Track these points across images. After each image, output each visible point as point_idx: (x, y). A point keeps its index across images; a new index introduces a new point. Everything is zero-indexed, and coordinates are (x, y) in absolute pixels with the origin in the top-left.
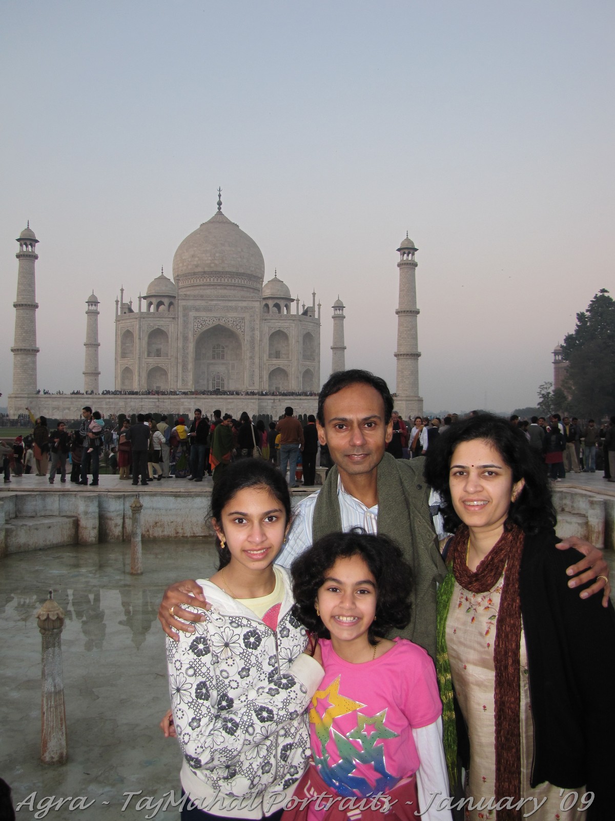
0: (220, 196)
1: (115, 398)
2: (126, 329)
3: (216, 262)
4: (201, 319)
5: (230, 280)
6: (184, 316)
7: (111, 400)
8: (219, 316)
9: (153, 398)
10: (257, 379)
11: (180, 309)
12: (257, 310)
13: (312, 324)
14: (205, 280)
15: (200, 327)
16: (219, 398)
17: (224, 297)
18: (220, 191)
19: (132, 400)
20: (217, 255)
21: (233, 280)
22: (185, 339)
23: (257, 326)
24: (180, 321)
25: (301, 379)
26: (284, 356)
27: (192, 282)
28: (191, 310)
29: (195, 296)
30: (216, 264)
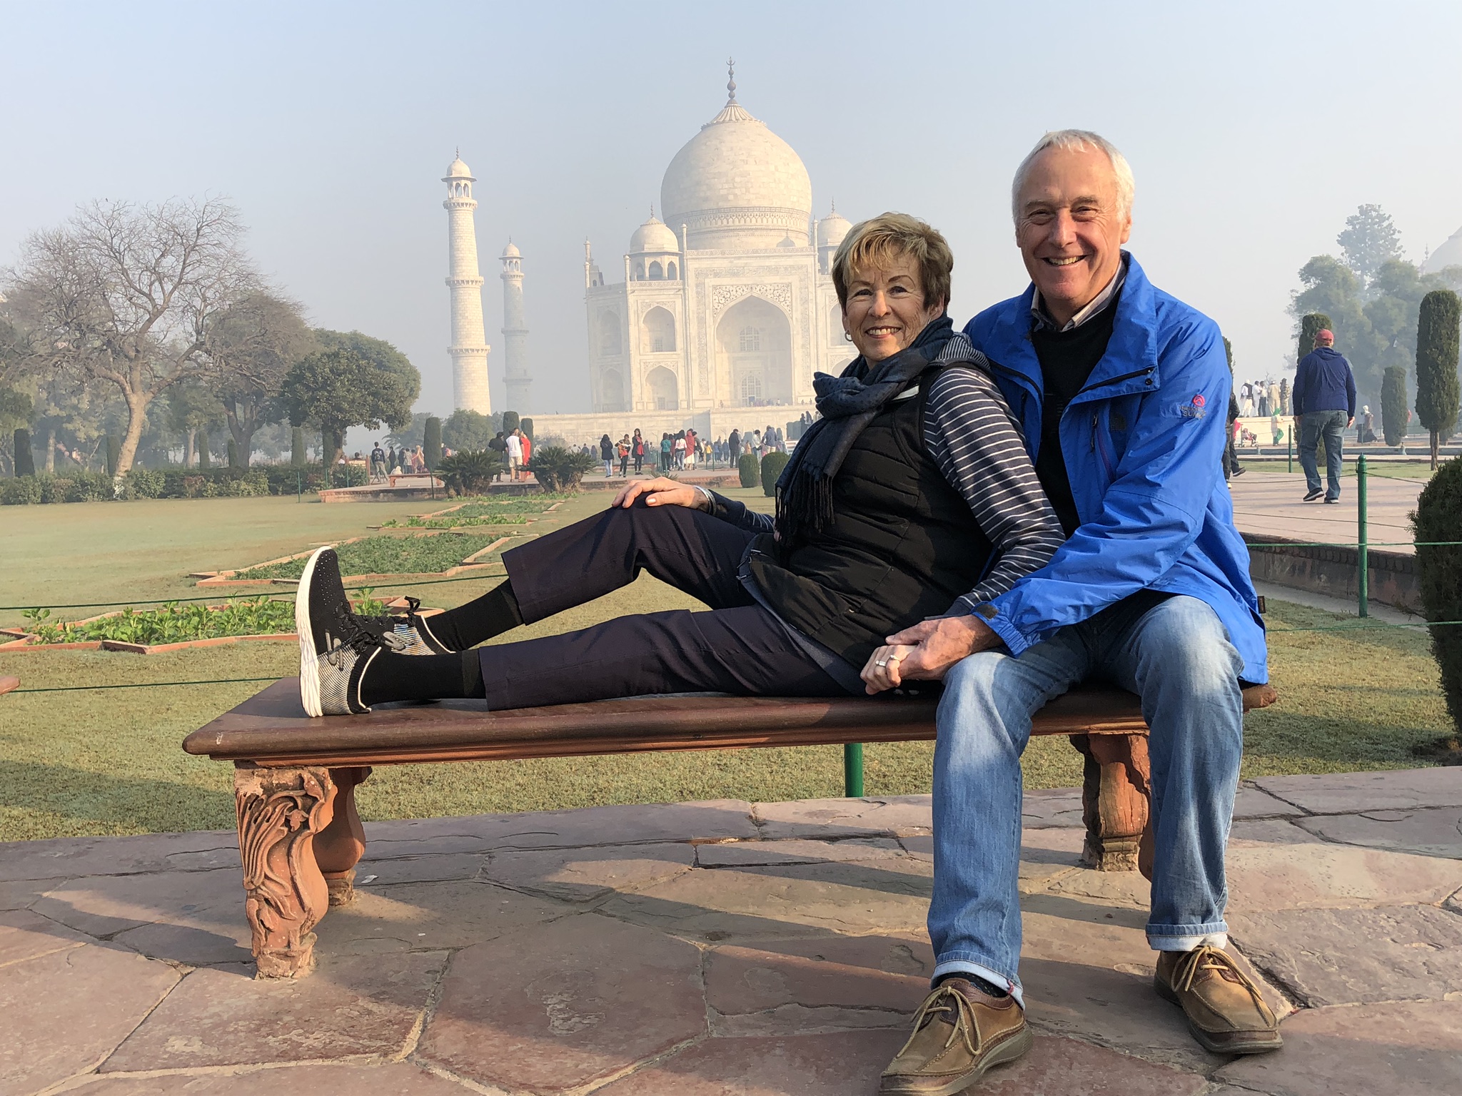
0: (731, 73)
1: (611, 417)
3: (737, 191)
4: (724, 289)
5: (759, 220)
6: (697, 286)
7: (605, 421)
9: (668, 416)
11: (691, 275)
12: (810, 270)
14: (719, 223)
15: (723, 301)
16: (767, 411)
17: (757, 252)
18: (731, 65)
19: (637, 419)
20: (737, 179)
21: (765, 220)
22: (702, 321)
23: (811, 296)
24: (692, 293)
27: (699, 227)
28: (707, 276)
29: (712, 254)
30: (735, 195)
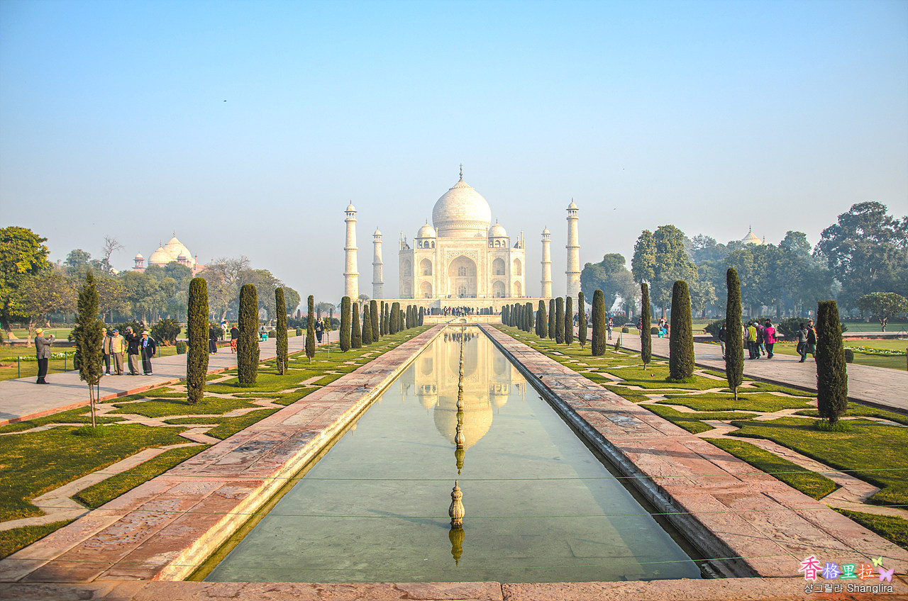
2: (406, 259)
3: (460, 214)
4: (451, 252)
5: (468, 225)
6: (441, 251)
8: (462, 250)
9: (425, 301)
10: (485, 288)
11: (439, 247)
13: (519, 253)
14: (453, 226)
15: (451, 257)
20: (460, 210)
22: (442, 264)
23: (485, 256)
24: (439, 253)
25: (512, 287)
26: (502, 273)
27: (445, 227)
28: (445, 247)
29: (448, 238)
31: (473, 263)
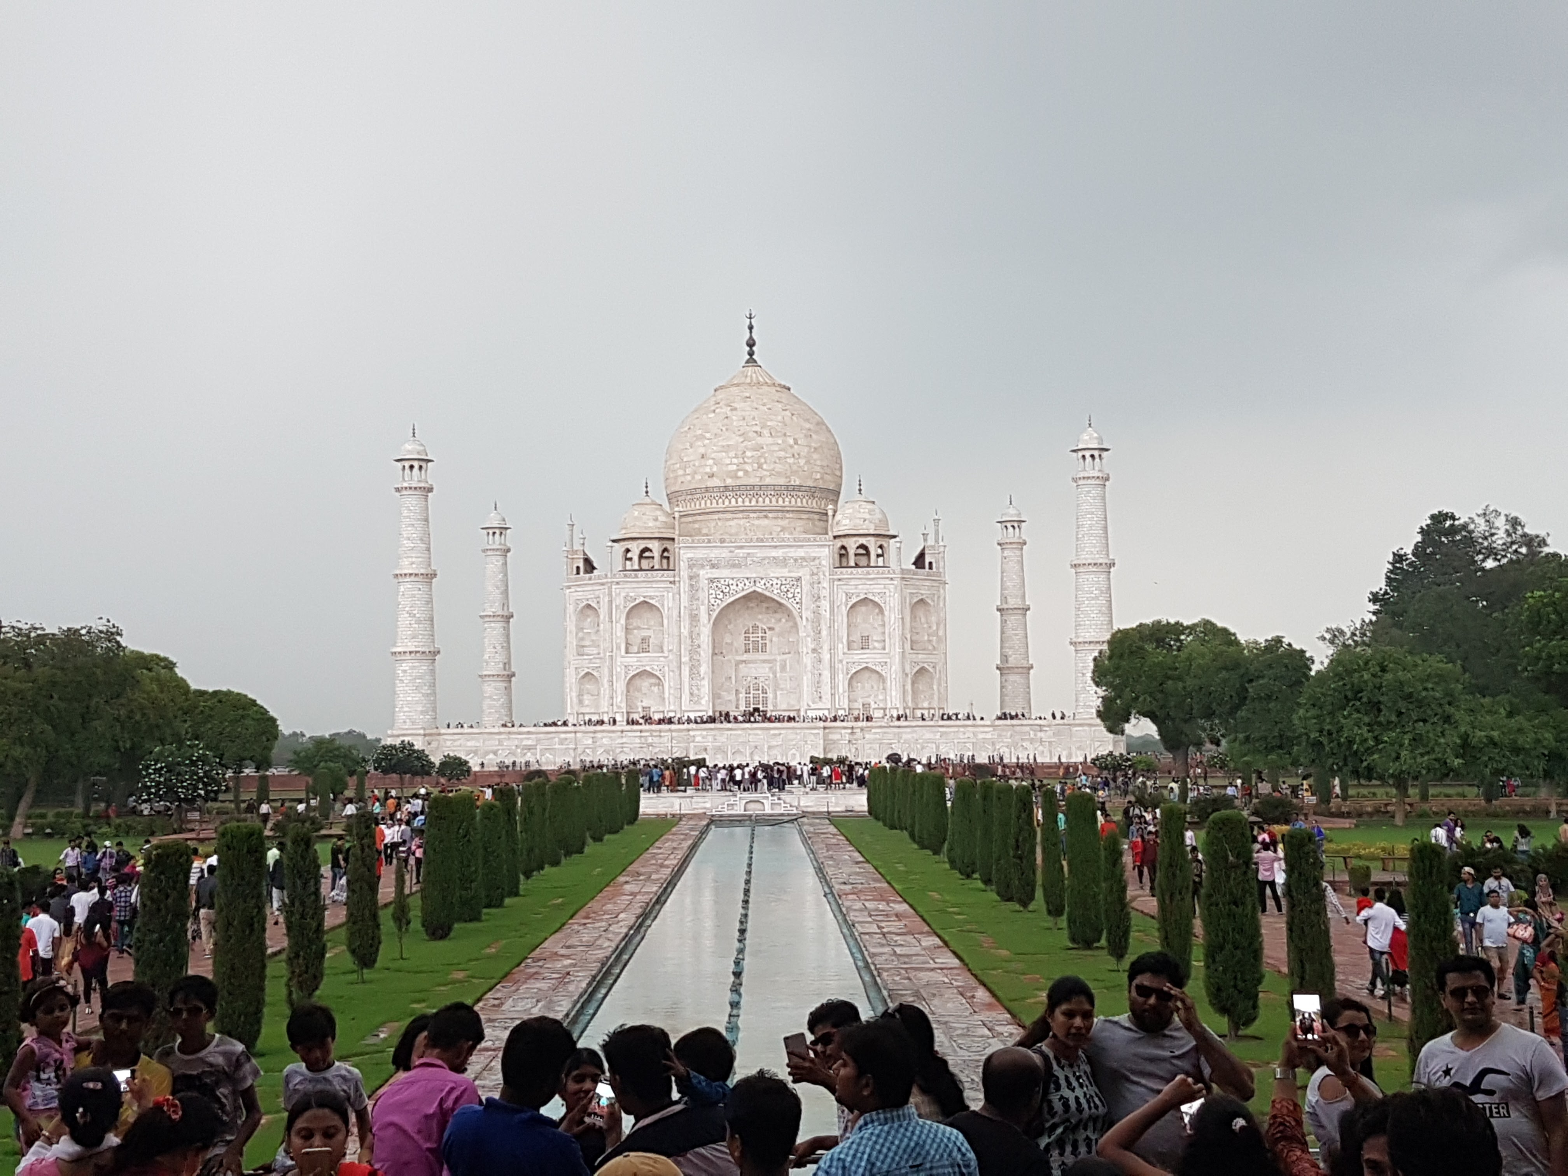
0: (751, 325)
1: (575, 732)
2: (585, 603)
3: (748, 468)
4: (722, 582)
5: (774, 500)
6: (691, 578)
8: (754, 575)
10: (826, 689)
11: (683, 565)
12: (824, 562)
13: (927, 583)
14: (726, 502)
15: (721, 596)
17: (762, 541)
18: (751, 316)
20: (749, 454)
21: (780, 501)
22: (694, 618)
23: (825, 593)
24: (684, 586)
25: (909, 687)
26: (876, 644)
27: (703, 506)
28: (703, 566)
29: (709, 541)
30: (746, 472)
31: (789, 614)
